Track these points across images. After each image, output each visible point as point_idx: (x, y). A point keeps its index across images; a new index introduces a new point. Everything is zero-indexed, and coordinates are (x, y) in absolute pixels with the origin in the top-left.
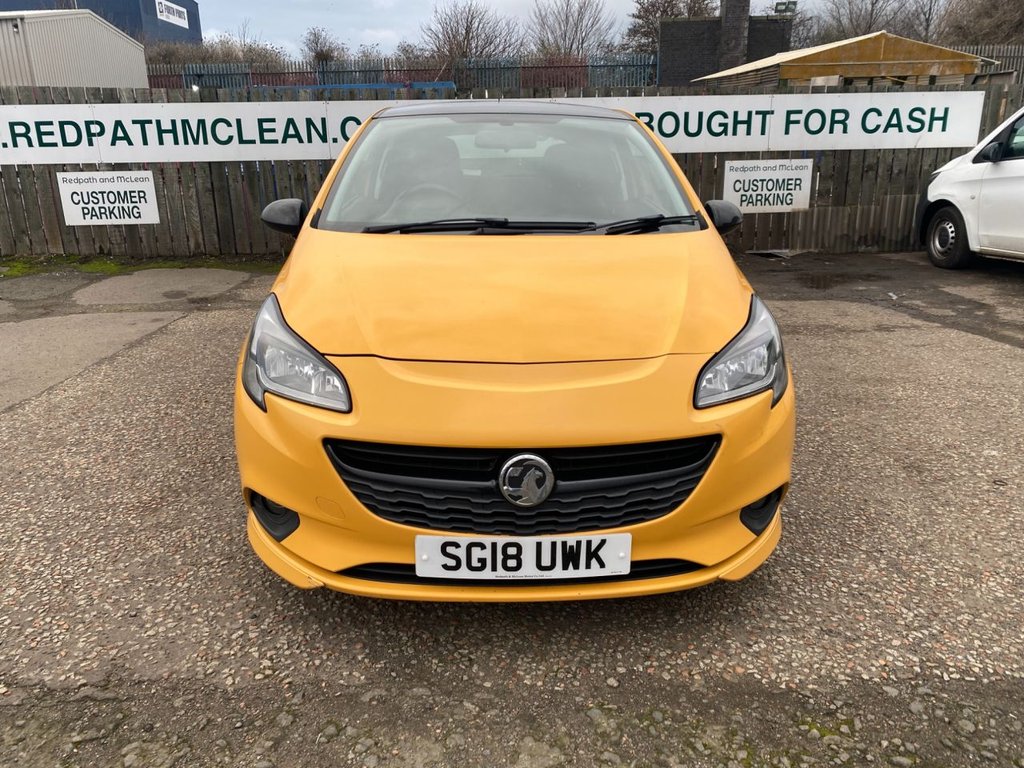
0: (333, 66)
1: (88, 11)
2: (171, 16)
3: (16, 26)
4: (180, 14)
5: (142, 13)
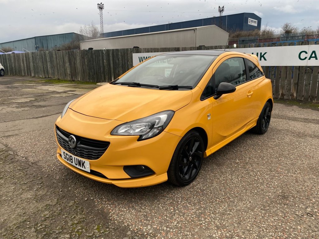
0: (291, 35)
1: (214, 25)
2: (252, 23)
3: (194, 31)
4: (255, 22)
5: (244, 23)
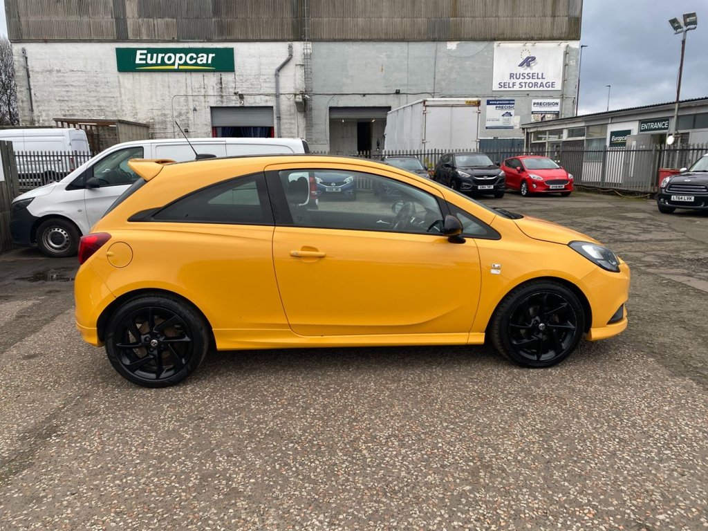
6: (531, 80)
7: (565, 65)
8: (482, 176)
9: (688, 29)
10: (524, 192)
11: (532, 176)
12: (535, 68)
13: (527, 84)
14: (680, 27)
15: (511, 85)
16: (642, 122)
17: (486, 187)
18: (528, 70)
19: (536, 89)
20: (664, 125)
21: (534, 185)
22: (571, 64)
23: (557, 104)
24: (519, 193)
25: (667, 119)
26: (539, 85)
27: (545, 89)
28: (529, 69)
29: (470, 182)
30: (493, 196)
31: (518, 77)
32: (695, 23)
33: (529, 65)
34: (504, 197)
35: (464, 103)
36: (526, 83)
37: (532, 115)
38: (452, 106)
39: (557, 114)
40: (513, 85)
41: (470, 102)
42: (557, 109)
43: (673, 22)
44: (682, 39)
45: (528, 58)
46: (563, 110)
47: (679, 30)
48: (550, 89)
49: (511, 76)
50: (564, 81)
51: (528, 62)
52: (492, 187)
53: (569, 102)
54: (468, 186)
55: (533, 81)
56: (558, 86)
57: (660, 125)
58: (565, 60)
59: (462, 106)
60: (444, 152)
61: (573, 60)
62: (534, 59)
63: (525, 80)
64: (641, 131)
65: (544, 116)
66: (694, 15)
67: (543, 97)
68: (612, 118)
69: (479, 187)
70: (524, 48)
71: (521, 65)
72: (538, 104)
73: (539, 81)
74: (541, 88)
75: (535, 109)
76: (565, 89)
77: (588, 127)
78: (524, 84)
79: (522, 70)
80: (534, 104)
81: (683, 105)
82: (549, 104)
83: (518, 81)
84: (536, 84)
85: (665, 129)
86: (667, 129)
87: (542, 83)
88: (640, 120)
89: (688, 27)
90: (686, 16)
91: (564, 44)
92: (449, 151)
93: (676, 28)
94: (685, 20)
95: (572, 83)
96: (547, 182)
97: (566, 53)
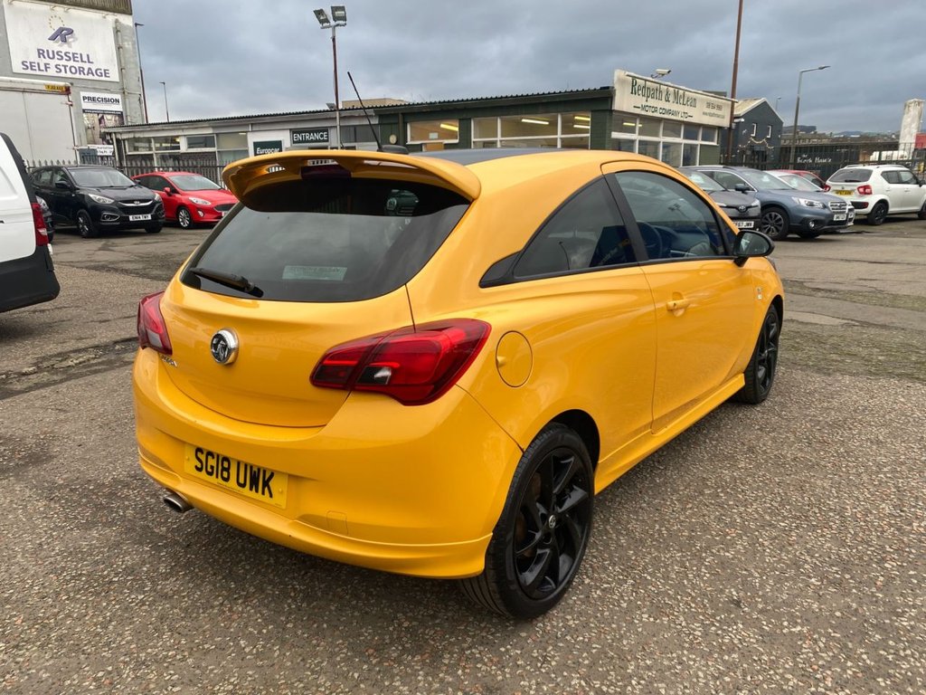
6: (71, 63)
7: (119, 48)
8: (132, 201)
9: (338, 25)
10: (186, 223)
11: (194, 200)
12: (75, 46)
13: (68, 69)
14: (327, 21)
15: (42, 67)
16: (294, 132)
17: (141, 218)
18: (65, 48)
19: (82, 76)
20: (322, 136)
21: (200, 213)
22: (127, 46)
23: (117, 101)
24: (177, 225)
25: (326, 130)
26: (86, 72)
27: (96, 78)
28: (66, 45)
29: (113, 210)
30: (143, 230)
31: (51, 56)
32: (344, 18)
33: (65, 41)
34: (162, 231)
35: (44, 88)
36: (65, 67)
37: (85, 115)
38: (24, 91)
39: (121, 115)
40: (46, 68)
41: (53, 87)
42: (118, 108)
43: (319, 13)
44: (331, 36)
45: (61, 30)
46: (128, 110)
47: (325, 24)
48: (103, 78)
49: (40, 53)
50: (121, 69)
51: (63, 35)
52: (149, 217)
53: (134, 100)
54: (112, 217)
55: (77, 65)
56: (114, 76)
57: (318, 136)
58: (116, 41)
59: (41, 92)
60: (37, 165)
61: (126, 40)
62: (70, 32)
63: (63, 62)
64: (294, 142)
65: (103, 117)
66: (342, 8)
67: (95, 90)
68: (252, 125)
69: (131, 218)
70: (53, 14)
71: (53, 38)
72: (89, 98)
73: (86, 66)
74: (90, 77)
75: (87, 105)
76: (125, 81)
77: (217, 134)
78: (63, 69)
79: (56, 46)
80: (84, 98)
81: (344, 114)
82: (107, 101)
83: (53, 63)
84: (81, 70)
85: (324, 141)
86: (327, 141)
87: (90, 69)
88: (290, 130)
89: (338, 22)
90: (334, 9)
91: (111, 17)
92: (46, 162)
93: (321, 22)
94: (333, 13)
95: (133, 74)
96: (218, 207)
97: (117, 31)
